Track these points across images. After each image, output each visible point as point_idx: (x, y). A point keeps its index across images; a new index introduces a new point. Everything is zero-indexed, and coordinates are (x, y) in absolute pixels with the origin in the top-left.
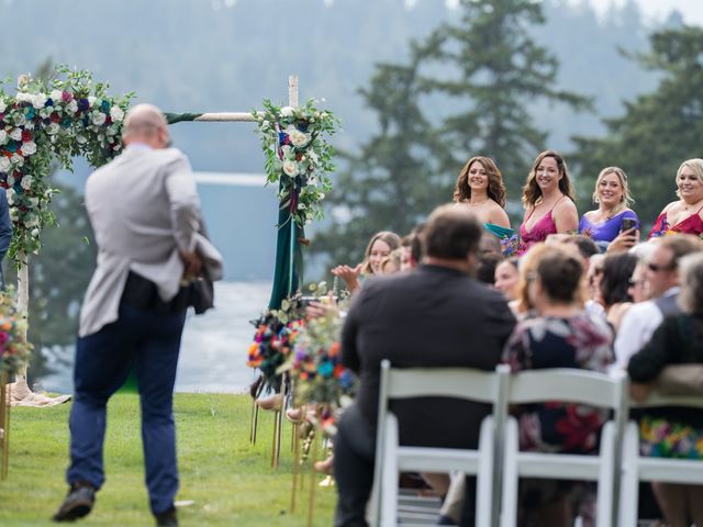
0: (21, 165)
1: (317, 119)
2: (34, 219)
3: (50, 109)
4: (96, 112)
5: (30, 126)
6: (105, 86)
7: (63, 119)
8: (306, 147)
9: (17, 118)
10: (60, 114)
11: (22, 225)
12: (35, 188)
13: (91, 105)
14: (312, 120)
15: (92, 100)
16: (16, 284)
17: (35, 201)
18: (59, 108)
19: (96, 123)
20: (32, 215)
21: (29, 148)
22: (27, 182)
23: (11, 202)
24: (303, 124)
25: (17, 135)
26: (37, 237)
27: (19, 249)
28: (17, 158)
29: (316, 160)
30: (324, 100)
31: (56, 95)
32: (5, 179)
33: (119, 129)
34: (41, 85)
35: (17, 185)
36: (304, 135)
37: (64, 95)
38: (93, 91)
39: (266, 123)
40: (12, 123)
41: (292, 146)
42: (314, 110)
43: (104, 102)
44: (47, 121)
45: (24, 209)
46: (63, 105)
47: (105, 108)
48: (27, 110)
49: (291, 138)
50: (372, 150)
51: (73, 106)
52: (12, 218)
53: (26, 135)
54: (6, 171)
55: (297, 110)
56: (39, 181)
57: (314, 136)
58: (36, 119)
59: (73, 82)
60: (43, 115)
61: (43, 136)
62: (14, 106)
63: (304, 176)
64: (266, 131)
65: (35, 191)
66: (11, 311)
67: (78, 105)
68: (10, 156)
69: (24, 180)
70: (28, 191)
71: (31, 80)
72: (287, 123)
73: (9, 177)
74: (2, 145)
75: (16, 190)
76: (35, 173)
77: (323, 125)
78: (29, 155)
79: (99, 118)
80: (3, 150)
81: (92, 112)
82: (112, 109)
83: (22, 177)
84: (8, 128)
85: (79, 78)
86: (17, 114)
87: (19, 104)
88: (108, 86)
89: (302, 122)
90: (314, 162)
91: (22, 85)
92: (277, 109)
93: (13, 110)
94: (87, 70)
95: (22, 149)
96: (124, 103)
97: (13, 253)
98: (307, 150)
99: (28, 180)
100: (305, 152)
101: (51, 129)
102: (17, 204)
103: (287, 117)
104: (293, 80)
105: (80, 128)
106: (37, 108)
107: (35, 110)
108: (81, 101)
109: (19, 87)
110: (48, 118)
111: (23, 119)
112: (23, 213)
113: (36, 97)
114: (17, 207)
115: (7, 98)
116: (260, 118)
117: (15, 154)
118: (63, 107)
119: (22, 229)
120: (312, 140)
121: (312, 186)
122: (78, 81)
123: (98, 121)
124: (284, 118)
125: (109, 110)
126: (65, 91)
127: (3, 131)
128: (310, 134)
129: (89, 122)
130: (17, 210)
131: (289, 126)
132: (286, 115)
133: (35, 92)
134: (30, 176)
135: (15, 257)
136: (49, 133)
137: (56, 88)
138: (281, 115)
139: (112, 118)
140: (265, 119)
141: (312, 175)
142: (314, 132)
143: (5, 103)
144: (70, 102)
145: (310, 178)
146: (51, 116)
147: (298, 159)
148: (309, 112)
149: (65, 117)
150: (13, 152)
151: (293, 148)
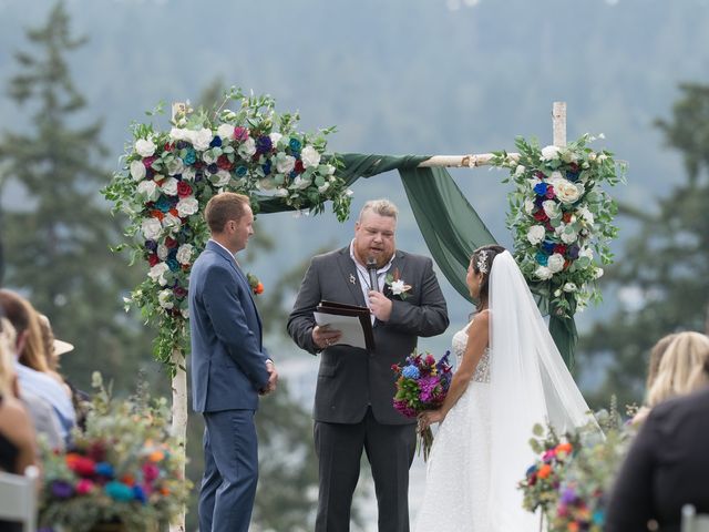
0: (177, 230)
1: (593, 164)
3: (218, 151)
4: (281, 155)
5: (189, 175)
6: (294, 118)
7: (236, 166)
8: (577, 203)
9: (172, 164)
10: (231, 159)
11: (178, 314)
13: (275, 145)
14: (586, 164)
15: (276, 138)
16: (170, 398)
18: (230, 150)
19: (281, 170)
21: (188, 206)
22: (184, 253)
23: (162, 282)
24: (572, 171)
25: (171, 188)
27: (175, 348)
28: (171, 221)
29: (591, 221)
30: (602, 136)
31: (226, 132)
32: (155, 250)
33: (314, 179)
34: (203, 117)
35: (172, 257)
36: (574, 187)
37: (236, 131)
38: (278, 125)
39: (521, 169)
40: (164, 172)
41: (557, 201)
42: (589, 151)
43: (292, 140)
44: (213, 168)
45: (179, 289)
46: (235, 145)
47: (294, 149)
48: (184, 152)
49: (556, 190)
50: (674, 206)
51: (250, 147)
52: (163, 304)
53: (184, 188)
54: (156, 238)
55: (564, 151)
57: (588, 188)
58: (198, 165)
59: (249, 112)
60: (208, 160)
61: (207, 189)
62: (166, 146)
63: (575, 243)
64: (520, 181)
66: (162, 435)
67: (257, 145)
68: (161, 217)
69: (180, 250)
70: (187, 266)
71: (191, 110)
72: (550, 168)
73: (159, 246)
74: (151, 202)
75: (169, 265)
76: (195, 241)
77: (600, 172)
78: (188, 216)
79: (286, 164)
80: (152, 209)
81: (275, 154)
82: (304, 150)
83: (178, 246)
84: (158, 178)
85: (257, 107)
86: (171, 158)
87: (173, 145)
88: (298, 118)
89: (570, 167)
90: (588, 225)
91: (178, 118)
92: (535, 150)
93: (167, 152)
94: (268, 96)
95: (178, 208)
96: (321, 142)
97: (166, 353)
98: (579, 208)
99: (186, 251)
100: (576, 210)
101: (219, 179)
102: (172, 284)
103: (550, 161)
104: (559, 109)
105: (259, 177)
106: (198, 149)
107: (196, 152)
108: (260, 139)
109: (174, 120)
110: (214, 164)
111: (179, 165)
112: (180, 298)
113: (197, 133)
114: (171, 288)
115: (157, 135)
116: (512, 163)
117: (169, 214)
118: (236, 148)
119: (178, 320)
120: (584, 195)
121: (586, 258)
122: (256, 111)
123: (284, 167)
124: (546, 162)
125: (300, 152)
126: (238, 125)
127: (152, 181)
128: (583, 185)
129: (272, 169)
130: (171, 293)
131: (553, 173)
132: (549, 158)
133: (196, 127)
134: (189, 246)
135: (169, 359)
136: (216, 185)
137: (225, 122)
138: (542, 159)
139: (304, 163)
140: (520, 164)
141: (586, 243)
142: (588, 182)
143: (155, 143)
144: (245, 140)
145: (583, 248)
146: (219, 160)
147: (566, 219)
148: (581, 154)
149: (239, 163)
150: (165, 212)
151: (559, 205)
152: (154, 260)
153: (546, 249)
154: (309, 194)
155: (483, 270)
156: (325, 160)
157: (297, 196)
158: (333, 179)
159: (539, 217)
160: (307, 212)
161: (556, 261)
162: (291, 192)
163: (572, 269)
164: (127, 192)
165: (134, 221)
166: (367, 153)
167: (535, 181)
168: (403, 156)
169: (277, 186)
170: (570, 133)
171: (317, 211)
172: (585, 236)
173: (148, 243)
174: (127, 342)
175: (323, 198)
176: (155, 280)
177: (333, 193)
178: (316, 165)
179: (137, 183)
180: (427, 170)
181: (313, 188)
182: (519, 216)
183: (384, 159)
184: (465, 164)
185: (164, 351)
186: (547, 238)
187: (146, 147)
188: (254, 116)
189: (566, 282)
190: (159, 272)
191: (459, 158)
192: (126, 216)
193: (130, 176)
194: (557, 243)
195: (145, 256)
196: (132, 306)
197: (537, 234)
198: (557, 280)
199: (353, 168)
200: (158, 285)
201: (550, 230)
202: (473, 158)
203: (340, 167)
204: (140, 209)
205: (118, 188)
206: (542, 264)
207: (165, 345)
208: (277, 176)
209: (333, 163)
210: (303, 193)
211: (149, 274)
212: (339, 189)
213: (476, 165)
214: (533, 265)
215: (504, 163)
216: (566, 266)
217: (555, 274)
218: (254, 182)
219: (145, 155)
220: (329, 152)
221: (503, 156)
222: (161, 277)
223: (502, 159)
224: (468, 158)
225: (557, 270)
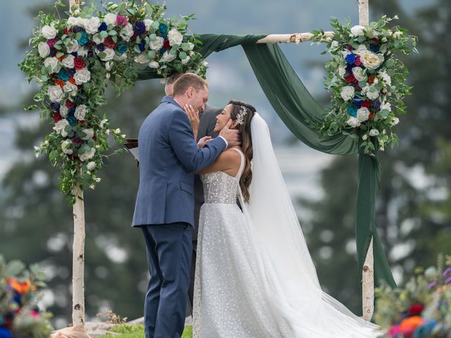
0: (74, 94)
1: (390, 39)
2: (90, 151)
3: (104, 34)
4: (153, 36)
5: (83, 52)
6: (162, 8)
7: (118, 45)
8: (378, 69)
10: (115, 39)
11: (77, 158)
12: (89, 119)
13: (148, 29)
14: (384, 39)
15: (148, 23)
17: (89, 132)
18: (113, 33)
19: (153, 47)
20: (86, 147)
21: (83, 76)
22: (81, 112)
23: (64, 134)
24: (375, 44)
25: (69, 62)
26: (92, 171)
27: (75, 184)
28: (70, 88)
29: (389, 82)
30: (396, 17)
31: (111, 19)
32: (58, 110)
33: (178, 54)
34: (94, 8)
35: (71, 115)
36: (376, 57)
37: (118, 19)
38: (150, 13)
39: (335, 43)
40: (64, 51)
41: (363, 68)
42: (386, 28)
43: (161, 25)
44: (101, 47)
45: (78, 141)
46: (118, 29)
47: (162, 31)
48: (79, 35)
49: (362, 59)
51: (128, 31)
52: (65, 151)
53: (79, 62)
54: (58, 100)
55: (369, 29)
56: (93, 111)
57: (386, 57)
58: (89, 44)
59: (128, 4)
60: (97, 41)
61: (97, 62)
62: (65, 31)
63: (377, 99)
64: (335, 53)
65: (90, 122)
67: (134, 29)
68: (62, 84)
69: (77, 110)
70: (82, 122)
71: (83, 3)
72: (358, 43)
73: (61, 107)
74: (55, 74)
75: (69, 121)
76: (89, 102)
77: (396, 45)
78: (83, 84)
79: (156, 43)
81: (148, 36)
82: (170, 32)
83: (75, 106)
84: (60, 55)
86: (69, 39)
87: (70, 30)
88: (165, 8)
89: (374, 42)
90: (387, 85)
91: (74, 9)
92: (346, 28)
93: (64, 36)
95: (75, 77)
96: (183, 26)
97: (68, 189)
98: (380, 72)
99: (81, 111)
100: (378, 74)
101: (105, 55)
102: (71, 136)
103: (357, 37)
105: (137, 53)
106: (90, 33)
107: (88, 35)
108: (137, 25)
109: (70, 11)
110: (101, 44)
111: (74, 45)
112: (77, 146)
113: (89, 21)
114: (71, 139)
115: (58, 23)
116: (329, 39)
117: (68, 82)
118: (118, 32)
119: (77, 163)
120: (385, 61)
121: (386, 110)
122: (133, 3)
123: (155, 45)
124: (354, 38)
125: (167, 34)
126: (119, 14)
127: (54, 58)
128: (383, 55)
129: (146, 47)
130: (71, 142)
131: (360, 46)
132: (356, 35)
133: (87, 16)
134: (84, 106)
135: (70, 191)
136: (103, 60)
137: (110, 11)
138: (351, 35)
139: (170, 42)
140: (333, 40)
141: (385, 99)
142: (387, 53)
143: (57, 29)
144: (124, 26)
145: (383, 103)
146: (105, 41)
147: (370, 81)
148: (381, 31)
149: (121, 43)
150: (65, 81)
151: (365, 71)
152: (58, 117)
153: (355, 104)
154: (175, 65)
156: (187, 39)
157: (165, 67)
158: (192, 53)
159: (350, 80)
161: (363, 113)
162: (161, 64)
163: (376, 119)
164: (36, 66)
165: (42, 88)
166: (218, 33)
167: (346, 53)
168: (245, 35)
169: (150, 59)
172: (384, 94)
173: (52, 104)
175: (185, 68)
176: (58, 133)
177: (193, 65)
178: (179, 43)
179: (43, 60)
180: (264, 45)
181: (178, 61)
182: (334, 80)
183: (230, 38)
184: (292, 41)
185: (66, 186)
186: (355, 97)
187: (49, 31)
188: (132, 7)
189: (371, 128)
190: (61, 127)
191: (287, 36)
193: (38, 54)
194: (363, 99)
195: (51, 114)
196: (41, 152)
197: (348, 93)
198: (364, 127)
199: (208, 44)
200: (61, 136)
201: (358, 89)
202: (299, 36)
203: (198, 45)
204: (45, 78)
205: (29, 63)
206: (352, 115)
207: (67, 182)
208: (150, 53)
209: (192, 41)
210: (170, 64)
211: (54, 128)
212: (197, 61)
213: (301, 41)
214: (345, 116)
215: (322, 39)
216: (370, 116)
217: (363, 123)
218: (133, 57)
219: (49, 38)
220: (189, 33)
221: (321, 34)
222: (63, 130)
223: (320, 36)
224: (294, 36)
225: (364, 120)
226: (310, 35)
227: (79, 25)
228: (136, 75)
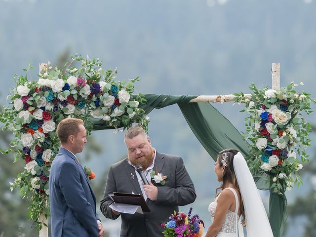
0: (42, 141)
1: (297, 101)
3: (67, 92)
4: (106, 95)
5: (50, 107)
6: (114, 72)
7: (79, 102)
8: (287, 124)
9: (39, 100)
10: (75, 97)
11: (43, 192)
13: (102, 89)
14: (292, 101)
15: (103, 84)
18: (74, 92)
19: (106, 104)
21: (49, 126)
23: (34, 173)
24: (284, 105)
25: (39, 115)
27: (41, 213)
28: (39, 135)
29: (295, 136)
30: (302, 83)
31: (72, 81)
32: (29, 153)
33: (126, 109)
34: (59, 72)
35: (39, 157)
36: (285, 114)
37: (78, 79)
38: (104, 77)
39: (252, 104)
40: (34, 105)
41: (275, 123)
42: (294, 92)
43: (113, 86)
44: (64, 103)
45: (43, 177)
46: (78, 89)
47: (114, 91)
48: (47, 93)
49: (273, 116)
51: (87, 90)
52: (34, 186)
53: (47, 115)
54: (29, 146)
55: (279, 93)
57: (293, 115)
58: (55, 101)
59: (87, 69)
60: (61, 98)
61: (61, 115)
62: (36, 90)
63: (285, 149)
67: (91, 89)
68: (32, 133)
69: (45, 153)
70: (48, 163)
71: (51, 68)
72: (270, 103)
73: (32, 151)
74: (27, 124)
75: (38, 162)
76: (54, 147)
77: (301, 106)
78: (49, 132)
79: (109, 101)
80: (27, 128)
81: (102, 95)
82: (120, 92)
83: (43, 150)
84: (31, 109)
85: (91, 65)
86: (39, 97)
87: (40, 88)
88: (116, 73)
89: (283, 103)
90: (293, 138)
91: (43, 72)
92: (261, 92)
93: (36, 94)
94: (98, 59)
95: (43, 127)
96: (130, 87)
97: (35, 216)
98: (287, 127)
99: (48, 154)
100: (286, 129)
101: (68, 109)
102: (40, 174)
103: (270, 99)
104: (275, 67)
105: (93, 109)
106: (55, 92)
108: (93, 85)
109: (40, 74)
110: (65, 101)
111: (43, 101)
112: (44, 182)
113: (55, 82)
114: (39, 176)
115: (30, 83)
116: (247, 100)
117: (37, 131)
118: (78, 91)
119: (43, 196)
120: (292, 118)
121: (292, 158)
122: (91, 68)
123: (107, 103)
124: (268, 99)
125: (118, 94)
126: (79, 77)
127: (27, 111)
128: (290, 113)
129: (100, 104)
130: (39, 179)
131: (272, 106)
132: (269, 97)
133: (54, 78)
134: (50, 150)
135: (37, 219)
136: (66, 113)
137: (72, 74)
138: (265, 97)
139: (120, 100)
140: (251, 101)
141: (292, 149)
142: (293, 111)
143: (29, 88)
144: (84, 86)
145: (290, 151)
146: (68, 98)
147: (280, 134)
148: (289, 94)
149: (80, 100)
150: (35, 130)
151: (276, 125)
152: (28, 159)
153: (267, 153)
154: (123, 121)
155: (225, 164)
156: (134, 98)
157: (115, 120)
158: (138, 110)
159: (264, 133)
160: (121, 130)
161: (274, 160)
162: (112, 118)
163: (284, 164)
164: (12, 118)
165: (16, 136)
166: (158, 94)
167: (261, 111)
168: (180, 96)
169: (103, 114)
170: (282, 82)
171: (128, 129)
172: (292, 144)
173: (24, 149)
174: (11, 209)
175: (131, 121)
176: (29, 172)
177: (137, 119)
178: (127, 101)
179: (18, 112)
180: (196, 104)
181: (126, 116)
182: (251, 133)
183: (169, 98)
184: (218, 101)
185: (34, 214)
186: (267, 148)
187: (23, 90)
188: (89, 71)
189: (280, 172)
190: (31, 167)
191: (214, 97)
192: (11, 132)
193: (14, 108)
194: (274, 149)
195: (23, 157)
196: (15, 187)
197: (262, 143)
198: (274, 171)
199: (150, 103)
200: (31, 174)
201: (270, 140)
202: (223, 97)
204: (19, 128)
205: (6, 115)
206: (265, 161)
207: (35, 211)
208: (103, 108)
209: (138, 100)
210: (119, 118)
211: (25, 168)
212: (141, 116)
213: (225, 101)
214: (260, 162)
215: (241, 100)
216: (280, 163)
217: (274, 168)
218: (90, 112)
219: (22, 95)
220: (136, 93)
221: (241, 96)
222: (33, 170)
223: (241, 98)
224: (220, 97)
225: (274, 165)
226: (232, 96)
227: (47, 86)
228: (92, 127)
